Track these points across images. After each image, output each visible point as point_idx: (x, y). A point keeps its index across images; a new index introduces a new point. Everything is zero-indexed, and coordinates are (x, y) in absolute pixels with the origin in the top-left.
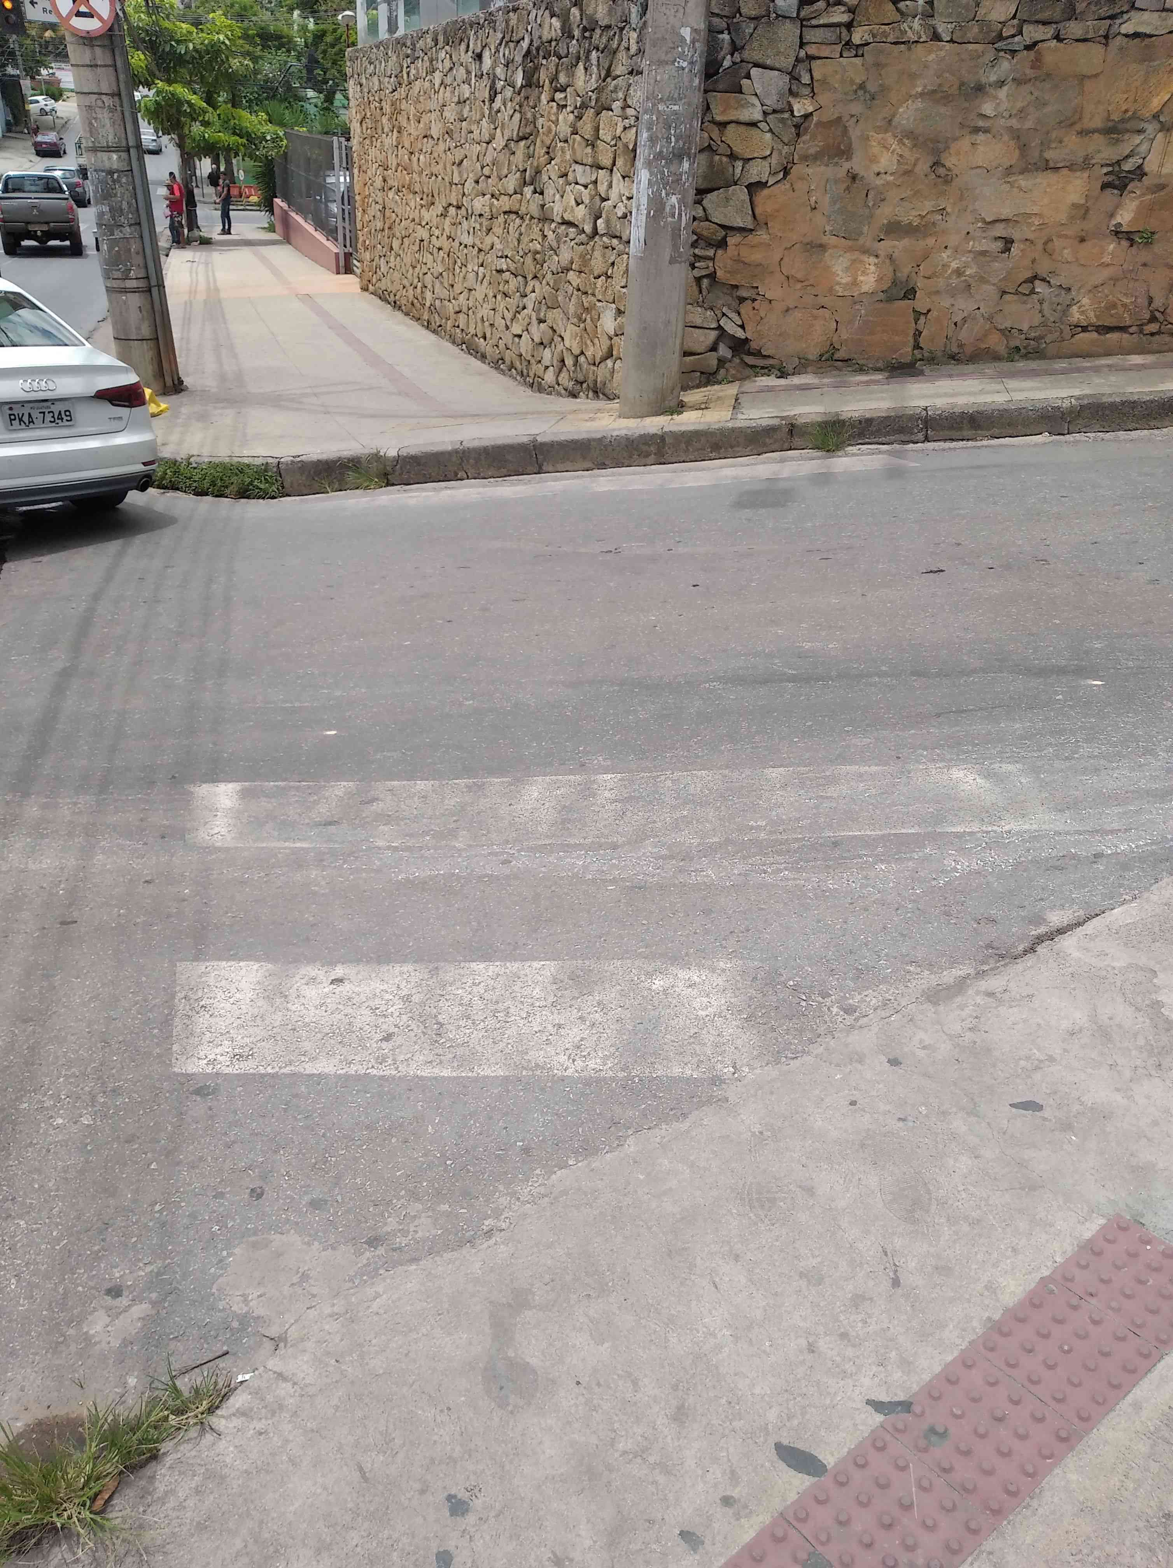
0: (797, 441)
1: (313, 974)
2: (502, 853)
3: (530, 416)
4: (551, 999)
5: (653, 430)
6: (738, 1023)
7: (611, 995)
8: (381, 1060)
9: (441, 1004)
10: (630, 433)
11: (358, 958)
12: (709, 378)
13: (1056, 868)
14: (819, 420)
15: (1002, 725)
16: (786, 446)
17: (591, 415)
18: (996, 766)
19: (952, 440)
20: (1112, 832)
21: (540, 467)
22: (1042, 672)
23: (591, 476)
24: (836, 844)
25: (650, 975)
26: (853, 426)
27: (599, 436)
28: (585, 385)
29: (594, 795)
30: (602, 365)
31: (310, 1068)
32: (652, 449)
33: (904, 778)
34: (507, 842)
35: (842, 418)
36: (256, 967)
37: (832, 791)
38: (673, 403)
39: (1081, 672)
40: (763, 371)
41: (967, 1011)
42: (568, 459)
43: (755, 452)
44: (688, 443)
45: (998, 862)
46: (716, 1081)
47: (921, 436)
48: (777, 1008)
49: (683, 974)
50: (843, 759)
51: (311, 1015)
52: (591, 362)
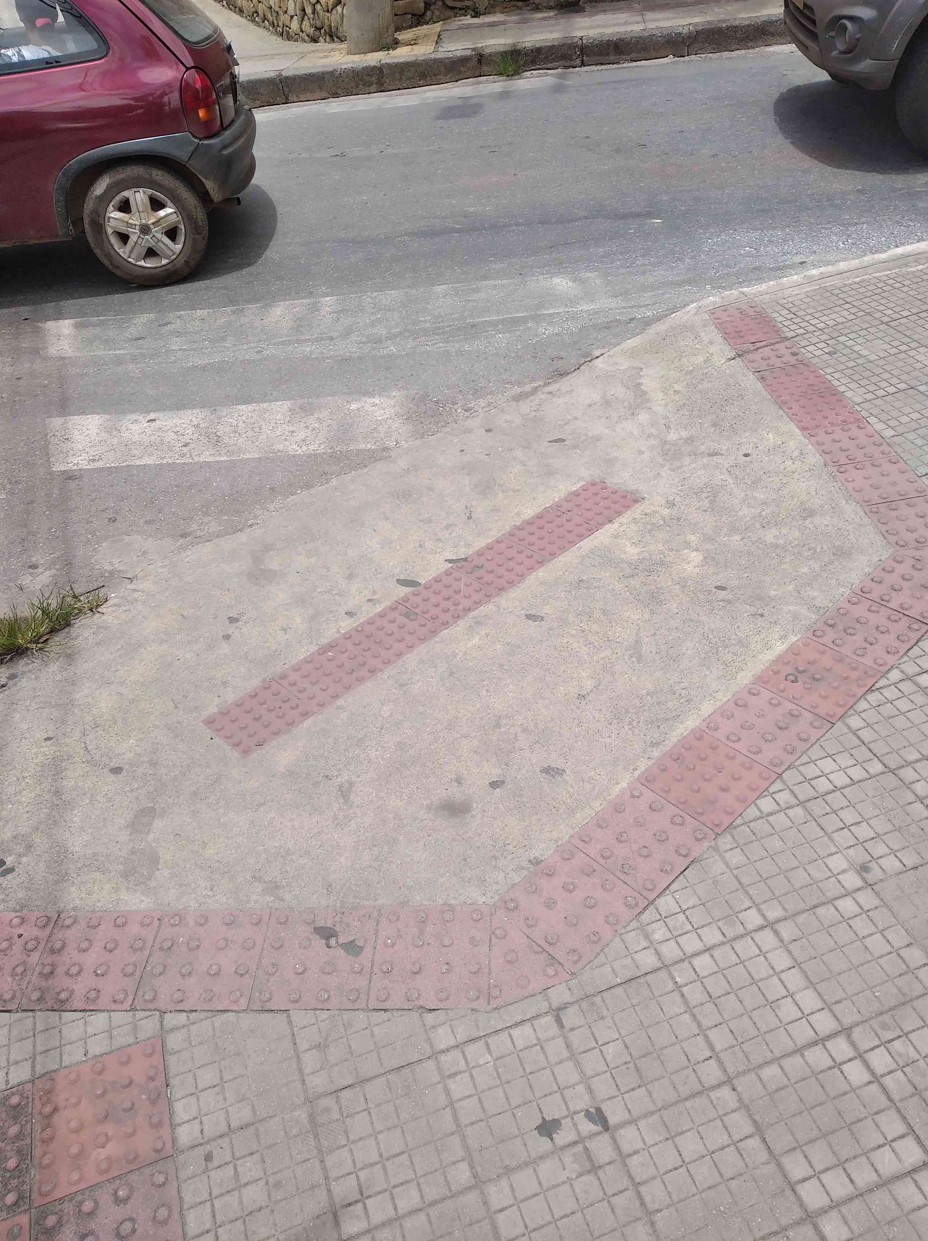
0: (485, 68)
1: (135, 418)
2: (256, 347)
3: (276, 57)
4: (288, 419)
5: (373, 63)
6: (401, 421)
7: (324, 414)
8: (184, 455)
9: (218, 427)
10: (355, 66)
11: (163, 408)
12: (419, 19)
13: (604, 327)
14: (501, 50)
15: (591, 250)
16: (477, 73)
17: (326, 54)
18: (582, 274)
19: (602, 64)
20: (644, 306)
21: (287, 98)
22: (625, 217)
23: (326, 102)
24: (473, 326)
25: (349, 402)
26: (526, 55)
27: (331, 69)
28: (322, 31)
29: (319, 310)
30: (334, 11)
31: (138, 463)
32: (373, 79)
33: (522, 287)
34: (260, 341)
35: (518, 48)
36: (98, 417)
37: (475, 296)
38: (389, 40)
39: (650, 215)
40: (461, 12)
41: (535, 402)
42: (308, 90)
43: (454, 79)
44: (402, 72)
45: (571, 328)
46: (386, 449)
47: (578, 62)
48: (425, 412)
49: (370, 400)
50: (485, 278)
51: (136, 438)
52: (326, 9)
